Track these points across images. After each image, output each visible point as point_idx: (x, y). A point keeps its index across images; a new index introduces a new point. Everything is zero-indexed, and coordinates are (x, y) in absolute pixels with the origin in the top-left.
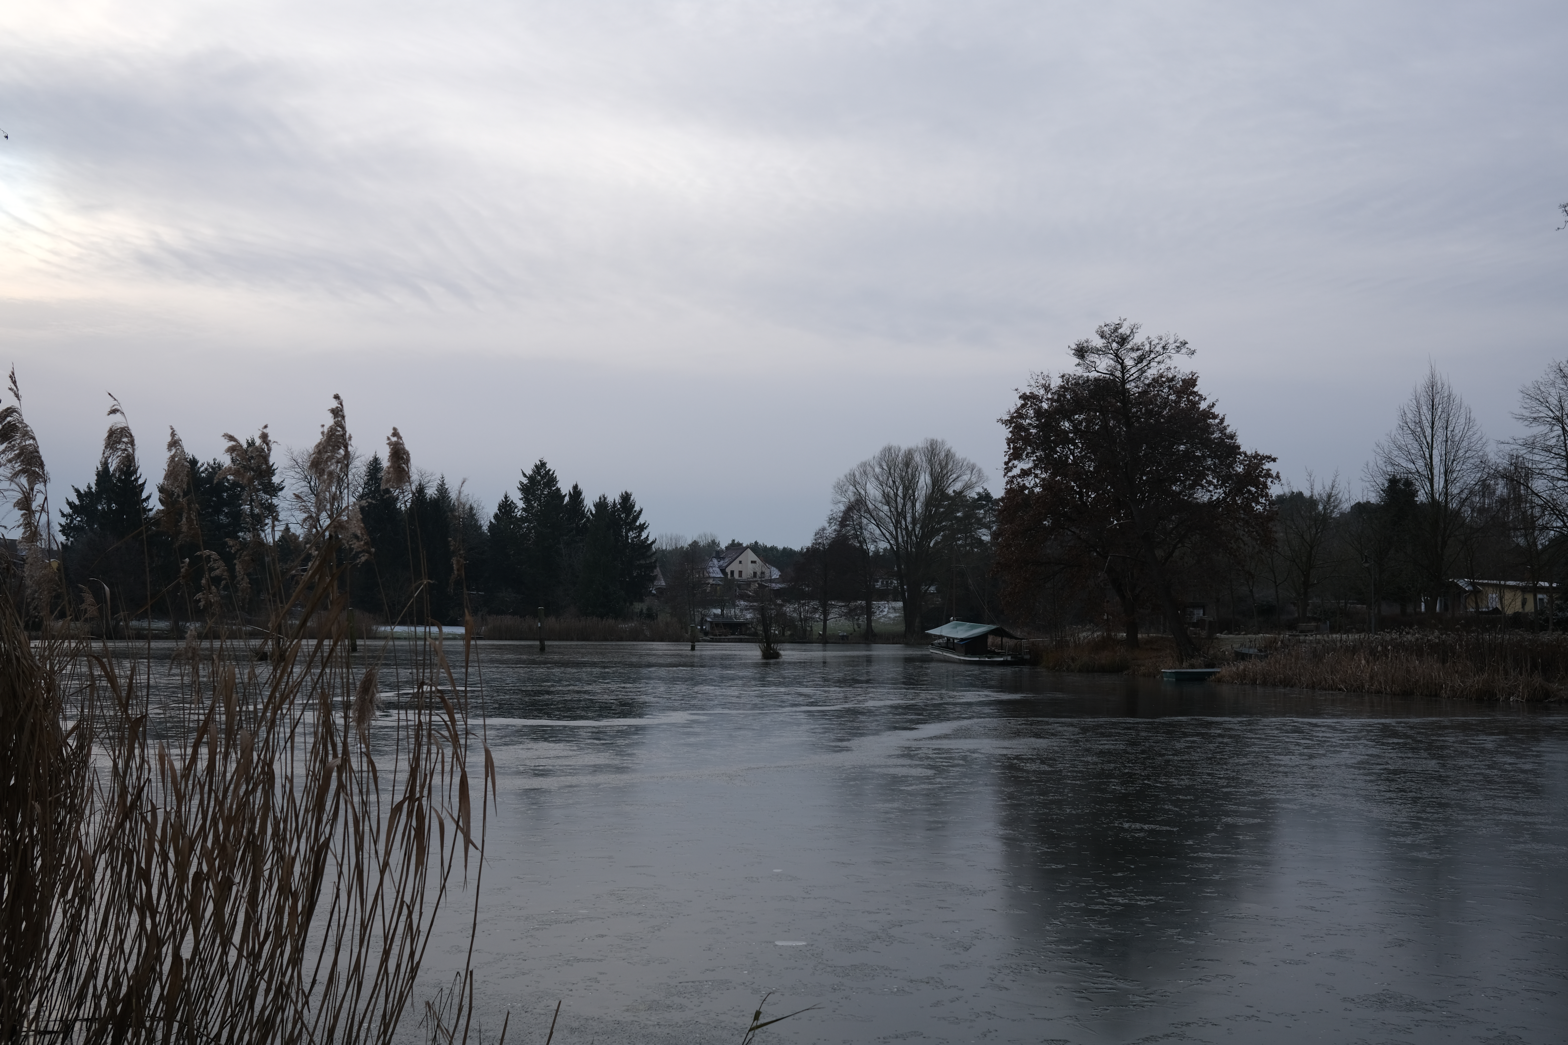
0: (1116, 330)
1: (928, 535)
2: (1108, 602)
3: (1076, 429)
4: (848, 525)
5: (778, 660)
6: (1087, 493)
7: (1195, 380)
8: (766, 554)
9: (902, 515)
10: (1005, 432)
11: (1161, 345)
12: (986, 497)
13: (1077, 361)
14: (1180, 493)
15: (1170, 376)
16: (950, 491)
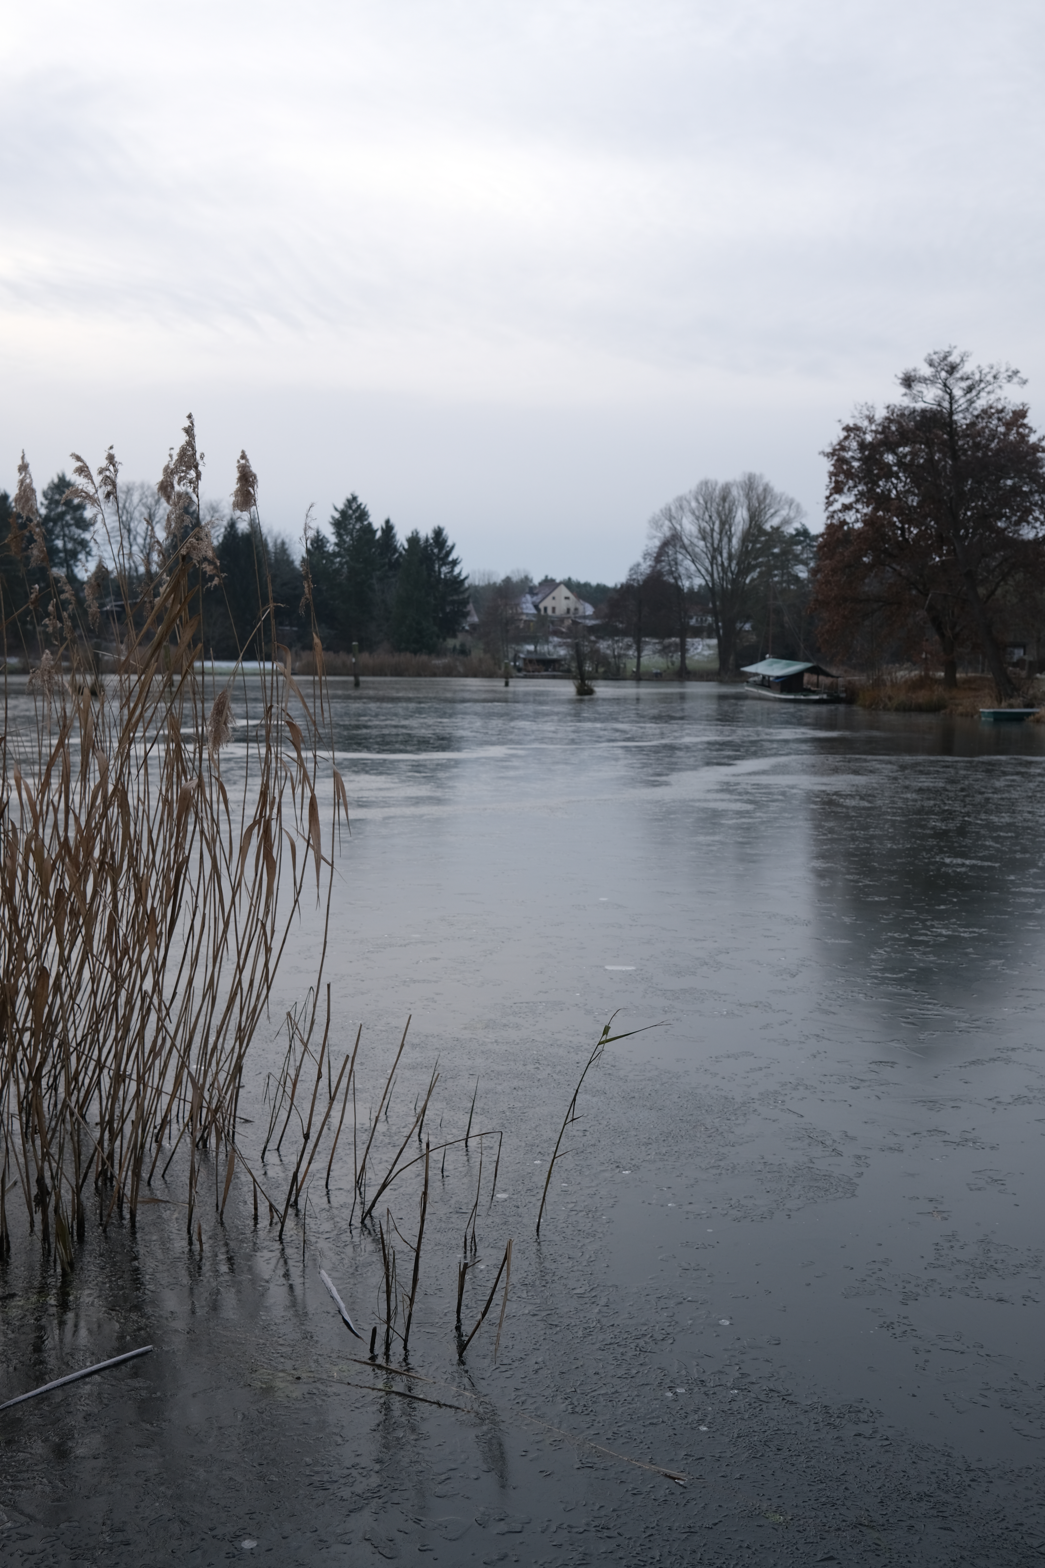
0: (945, 358)
1: (744, 571)
2: (927, 640)
3: (900, 463)
4: (663, 561)
5: (592, 697)
6: (909, 528)
7: (1026, 412)
8: (580, 590)
9: (717, 550)
10: (827, 465)
11: (992, 375)
12: (804, 533)
13: (903, 390)
14: (1005, 529)
15: (1000, 407)
16: (767, 527)
